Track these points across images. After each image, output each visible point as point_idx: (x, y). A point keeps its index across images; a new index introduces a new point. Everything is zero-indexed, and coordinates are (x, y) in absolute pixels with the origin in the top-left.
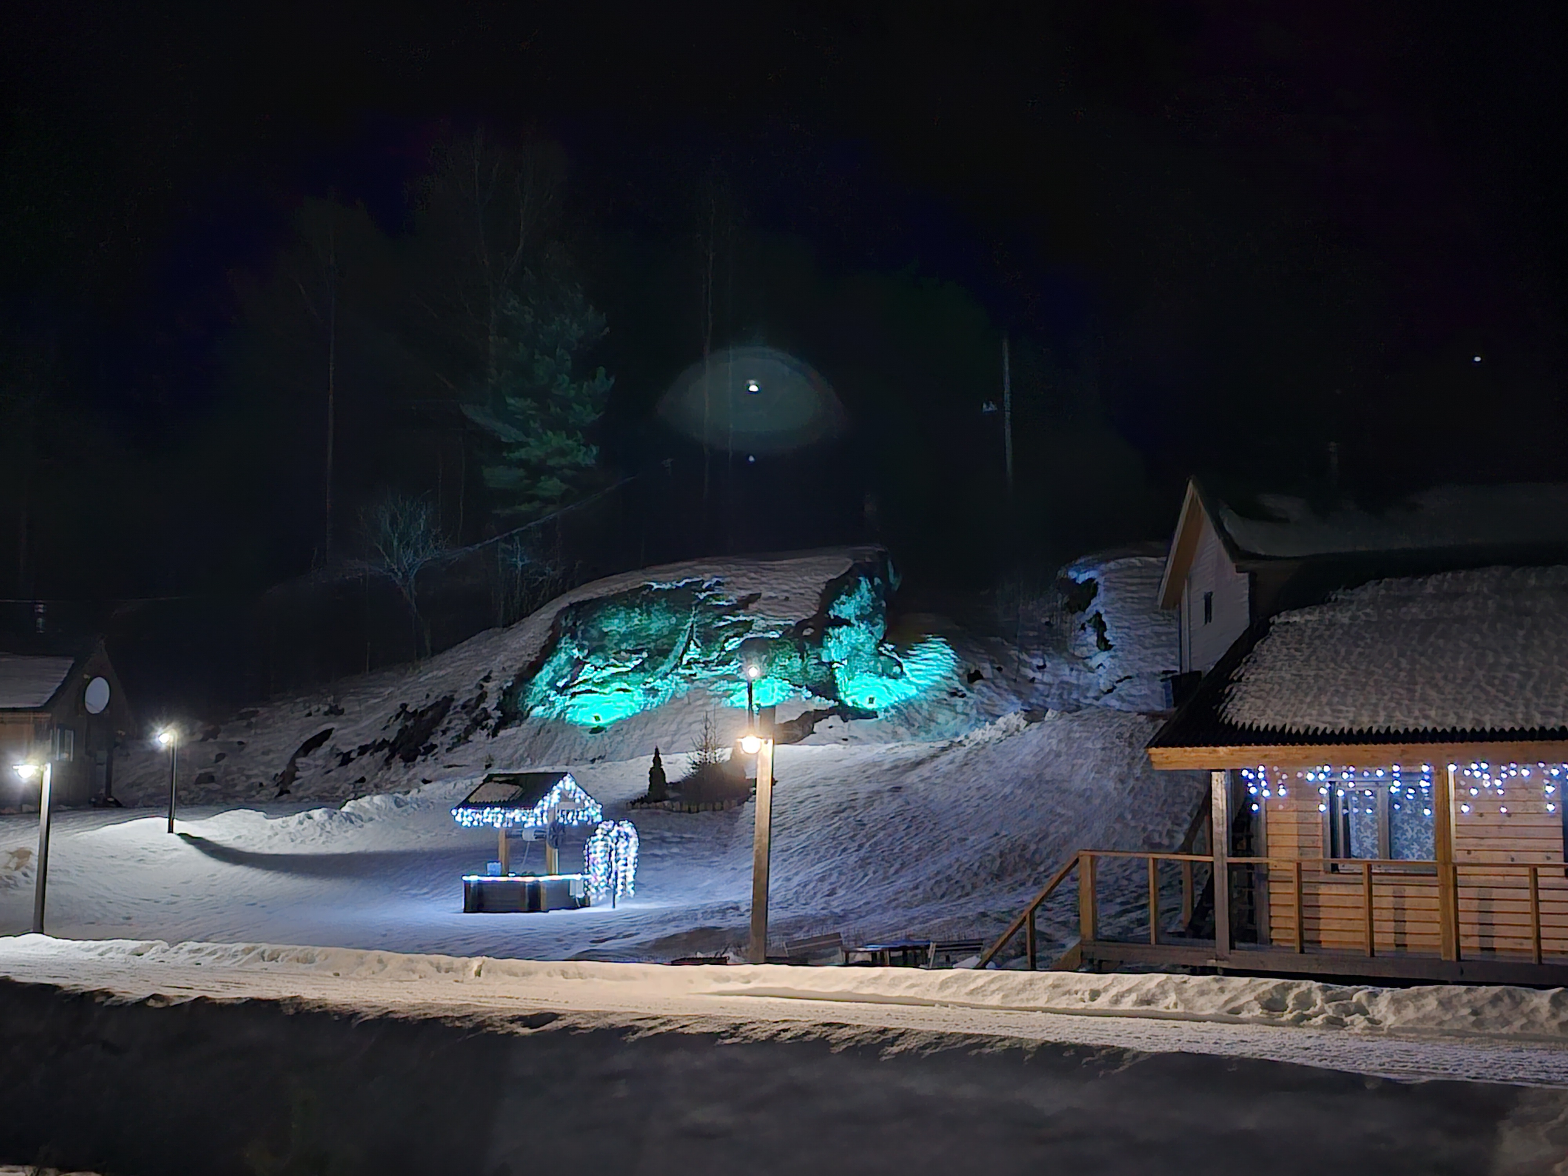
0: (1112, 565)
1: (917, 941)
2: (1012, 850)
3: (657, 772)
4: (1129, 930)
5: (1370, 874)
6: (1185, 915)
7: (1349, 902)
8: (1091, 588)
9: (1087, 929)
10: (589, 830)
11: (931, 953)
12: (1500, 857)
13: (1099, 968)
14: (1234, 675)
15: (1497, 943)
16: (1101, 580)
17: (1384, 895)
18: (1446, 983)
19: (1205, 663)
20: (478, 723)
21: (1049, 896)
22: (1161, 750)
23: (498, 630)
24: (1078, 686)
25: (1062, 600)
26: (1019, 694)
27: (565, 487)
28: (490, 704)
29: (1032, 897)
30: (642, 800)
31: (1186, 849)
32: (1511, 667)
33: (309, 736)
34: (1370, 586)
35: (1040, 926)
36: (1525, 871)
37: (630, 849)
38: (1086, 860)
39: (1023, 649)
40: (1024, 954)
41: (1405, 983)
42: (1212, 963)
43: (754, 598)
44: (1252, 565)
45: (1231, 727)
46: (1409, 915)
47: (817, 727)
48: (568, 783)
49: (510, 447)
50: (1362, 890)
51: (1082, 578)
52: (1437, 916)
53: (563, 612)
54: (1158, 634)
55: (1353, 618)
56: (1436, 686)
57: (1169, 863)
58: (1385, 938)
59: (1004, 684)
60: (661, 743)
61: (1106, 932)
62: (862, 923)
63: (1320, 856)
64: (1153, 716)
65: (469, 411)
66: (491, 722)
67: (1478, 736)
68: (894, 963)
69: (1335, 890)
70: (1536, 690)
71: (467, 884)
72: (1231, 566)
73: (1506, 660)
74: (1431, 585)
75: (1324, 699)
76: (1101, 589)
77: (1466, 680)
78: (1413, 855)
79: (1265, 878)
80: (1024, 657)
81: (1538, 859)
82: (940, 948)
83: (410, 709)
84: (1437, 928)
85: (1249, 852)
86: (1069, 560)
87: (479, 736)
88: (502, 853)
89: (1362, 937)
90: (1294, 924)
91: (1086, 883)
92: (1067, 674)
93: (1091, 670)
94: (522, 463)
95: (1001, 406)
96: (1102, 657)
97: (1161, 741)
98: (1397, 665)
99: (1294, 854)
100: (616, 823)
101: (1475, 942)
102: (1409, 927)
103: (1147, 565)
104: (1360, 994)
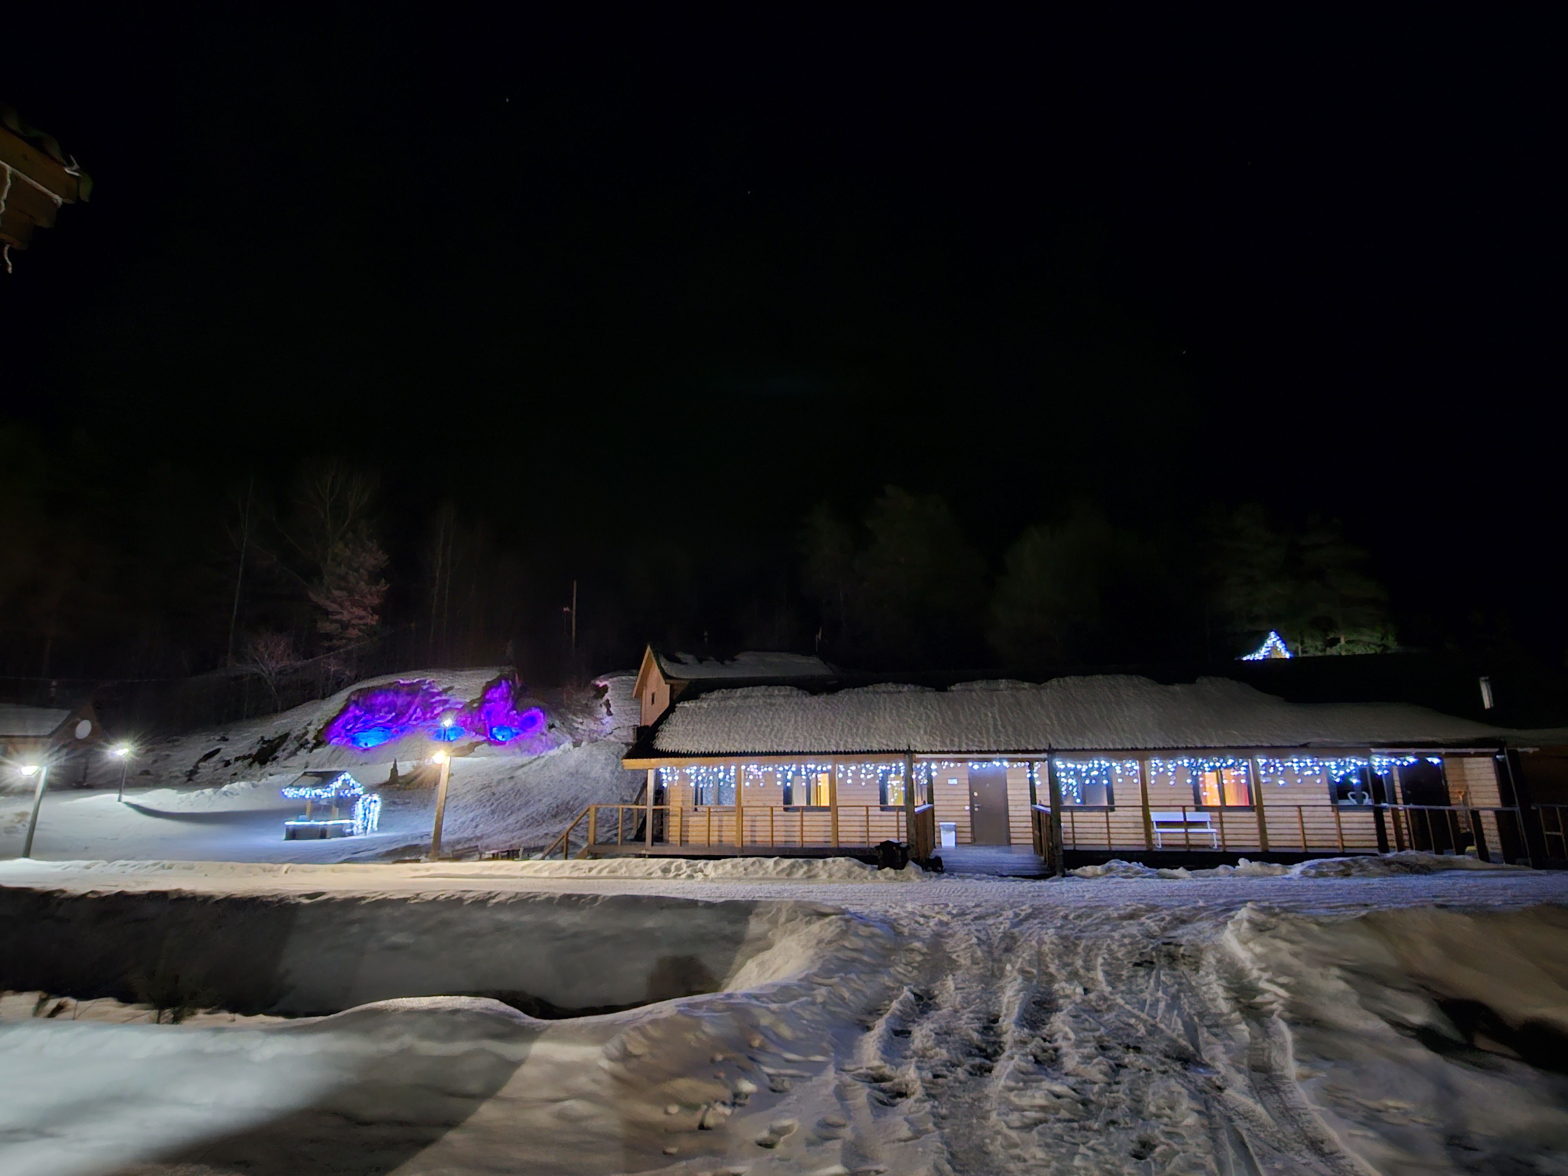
0: (615, 679)
1: (515, 848)
2: (562, 804)
3: (394, 770)
4: (610, 839)
5: (710, 812)
6: (634, 832)
7: (702, 824)
8: (605, 689)
9: (591, 839)
10: (356, 798)
11: (520, 853)
12: (760, 804)
13: (595, 857)
14: (660, 728)
15: (757, 839)
16: (609, 685)
17: (715, 821)
18: (736, 857)
19: (650, 723)
20: (302, 746)
21: (577, 824)
22: (628, 760)
23: (318, 701)
24: (596, 731)
25: (593, 693)
26: (571, 735)
27: (360, 634)
28: (310, 737)
29: (568, 826)
30: (385, 784)
31: (636, 803)
32: (767, 727)
33: (207, 752)
34: (716, 693)
35: (571, 838)
36: (769, 809)
37: (377, 808)
38: (593, 810)
39: (575, 714)
40: (562, 851)
41: (718, 858)
42: (643, 852)
43: (451, 688)
44: (672, 681)
45: (657, 751)
46: (724, 828)
47: (476, 749)
48: (347, 776)
49: (332, 613)
50: (706, 818)
51: (601, 684)
52: (735, 829)
53: (353, 693)
54: (632, 710)
55: (709, 705)
56: (738, 734)
57: (630, 809)
58: (714, 839)
59: (565, 730)
60: (397, 757)
61: (600, 840)
62: (490, 840)
63: (691, 805)
64: (627, 744)
65: (311, 595)
66: (310, 746)
67: (754, 754)
68: (503, 858)
69: (696, 819)
70: (775, 736)
71: (287, 827)
72: (663, 681)
73: (765, 723)
74: (739, 692)
75: (695, 738)
76: (609, 690)
77: (750, 731)
78: (727, 804)
79: (668, 814)
80: (574, 718)
81: (773, 804)
82: (525, 850)
83: (266, 739)
84: (735, 833)
85: (662, 804)
86: (597, 675)
87: (303, 752)
88: (308, 810)
89: (706, 839)
90: (678, 834)
91: (592, 820)
92: (593, 726)
93: (603, 724)
94: (337, 621)
95: (571, 608)
96: (608, 719)
97: (629, 756)
98: (724, 724)
99: (680, 804)
100: (371, 795)
101: (749, 839)
102: (723, 834)
103: (631, 680)
104: (701, 863)
